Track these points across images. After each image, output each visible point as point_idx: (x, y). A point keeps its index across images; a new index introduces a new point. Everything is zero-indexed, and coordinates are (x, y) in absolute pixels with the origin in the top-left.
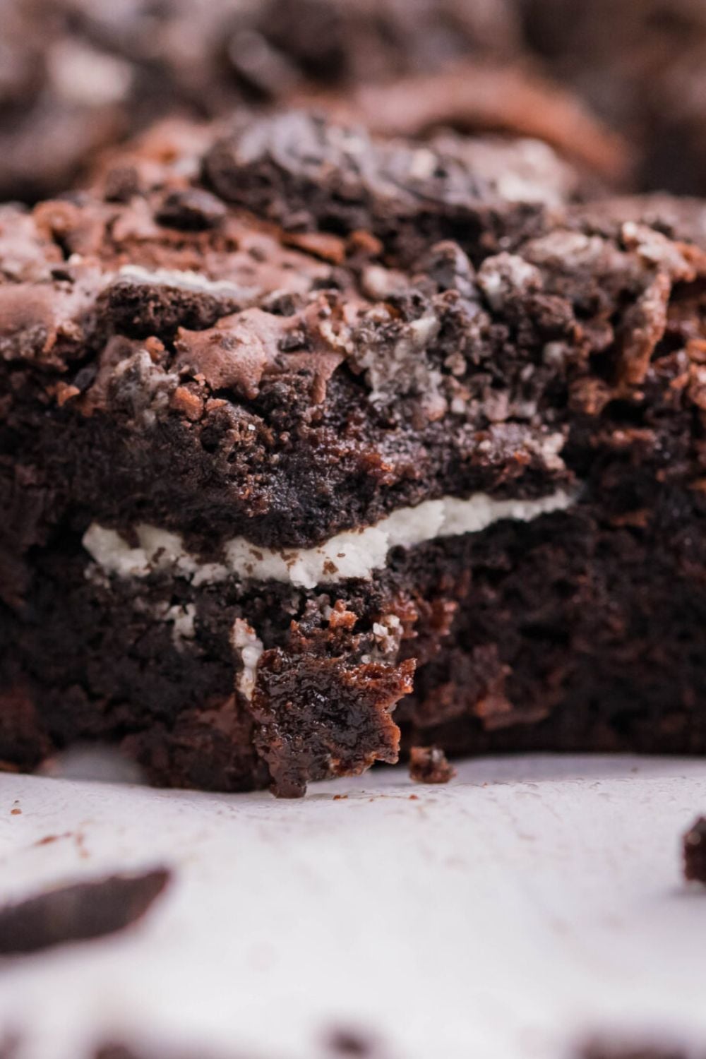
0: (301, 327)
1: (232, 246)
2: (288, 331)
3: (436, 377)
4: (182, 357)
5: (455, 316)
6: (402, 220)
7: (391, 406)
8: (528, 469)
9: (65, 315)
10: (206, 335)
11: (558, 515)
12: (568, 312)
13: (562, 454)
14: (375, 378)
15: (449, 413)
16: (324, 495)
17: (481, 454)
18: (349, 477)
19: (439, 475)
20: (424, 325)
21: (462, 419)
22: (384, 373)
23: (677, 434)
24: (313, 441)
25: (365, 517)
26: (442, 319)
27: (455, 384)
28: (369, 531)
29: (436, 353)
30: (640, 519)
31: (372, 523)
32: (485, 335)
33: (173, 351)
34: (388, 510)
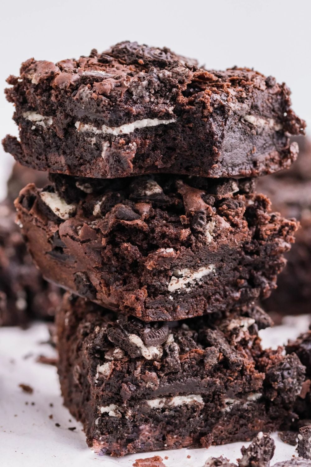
0: (120, 82)
1: (113, 66)
2: (117, 83)
3: (148, 94)
4: (94, 87)
5: (151, 81)
6: (150, 61)
7: (137, 99)
8: (165, 113)
9: (73, 80)
10: (99, 83)
11: (173, 123)
12: (177, 82)
13: (174, 111)
14: (134, 93)
15: (150, 101)
16: (121, 116)
17: (155, 110)
18: (126, 113)
19: (146, 114)
20: (145, 83)
21: (153, 103)
22: (136, 92)
23: (199, 108)
24: (119, 105)
25: (130, 121)
26: (149, 81)
27: (152, 95)
28: (130, 124)
29: (147, 89)
30: (191, 125)
31: (131, 123)
32: (158, 85)
33: (92, 86)
34: (135, 120)
